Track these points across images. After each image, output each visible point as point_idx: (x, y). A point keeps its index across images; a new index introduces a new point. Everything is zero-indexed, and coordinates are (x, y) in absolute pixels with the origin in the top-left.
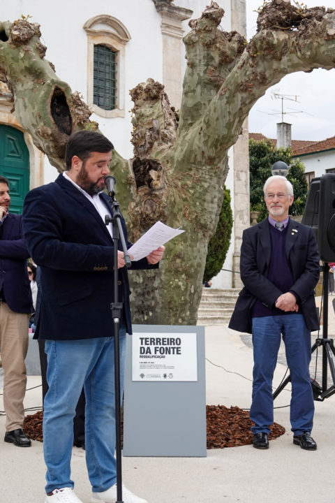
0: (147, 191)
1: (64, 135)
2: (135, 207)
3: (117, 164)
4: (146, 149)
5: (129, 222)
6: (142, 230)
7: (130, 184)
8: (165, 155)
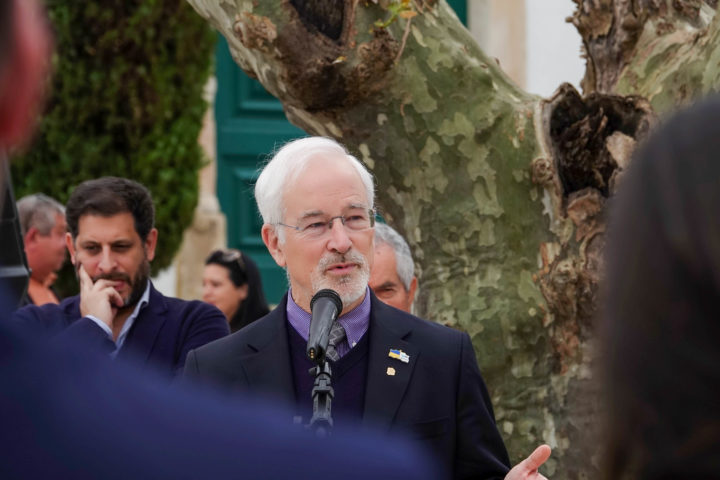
0: (594, 209)
1: (320, 40)
2: (558, 259)
3: (499, 120)
4: (616, 48)
5: (539, 309)
6: (583, 330)
7: (540, 187)
8: (676, 68)
